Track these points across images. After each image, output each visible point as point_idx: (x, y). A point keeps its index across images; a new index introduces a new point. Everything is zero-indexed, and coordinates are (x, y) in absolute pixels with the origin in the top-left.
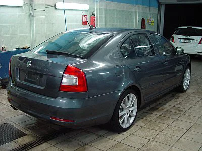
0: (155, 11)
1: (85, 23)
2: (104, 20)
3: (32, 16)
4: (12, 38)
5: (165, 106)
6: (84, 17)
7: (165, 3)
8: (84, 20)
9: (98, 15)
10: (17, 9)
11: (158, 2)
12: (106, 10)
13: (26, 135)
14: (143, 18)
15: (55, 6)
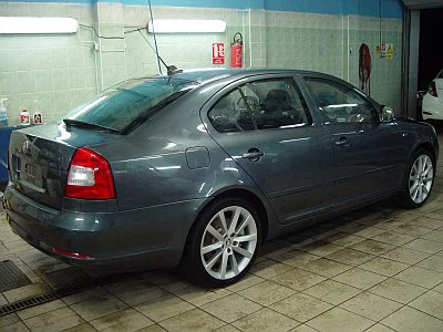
0: (394, 26)
1: (218, 60)
2: (262, 51)
3: (98, 51)
4: (57, 96)
5: (352, 237)
6: (216, 48)
7: (422, 7)
8: (216, 55)
9: (248, 42)
10: (66, 38)
11: (402, 4)
12: (268, 29)
13: (30, 283)
14: (363, 45)
15: (147, 28)
